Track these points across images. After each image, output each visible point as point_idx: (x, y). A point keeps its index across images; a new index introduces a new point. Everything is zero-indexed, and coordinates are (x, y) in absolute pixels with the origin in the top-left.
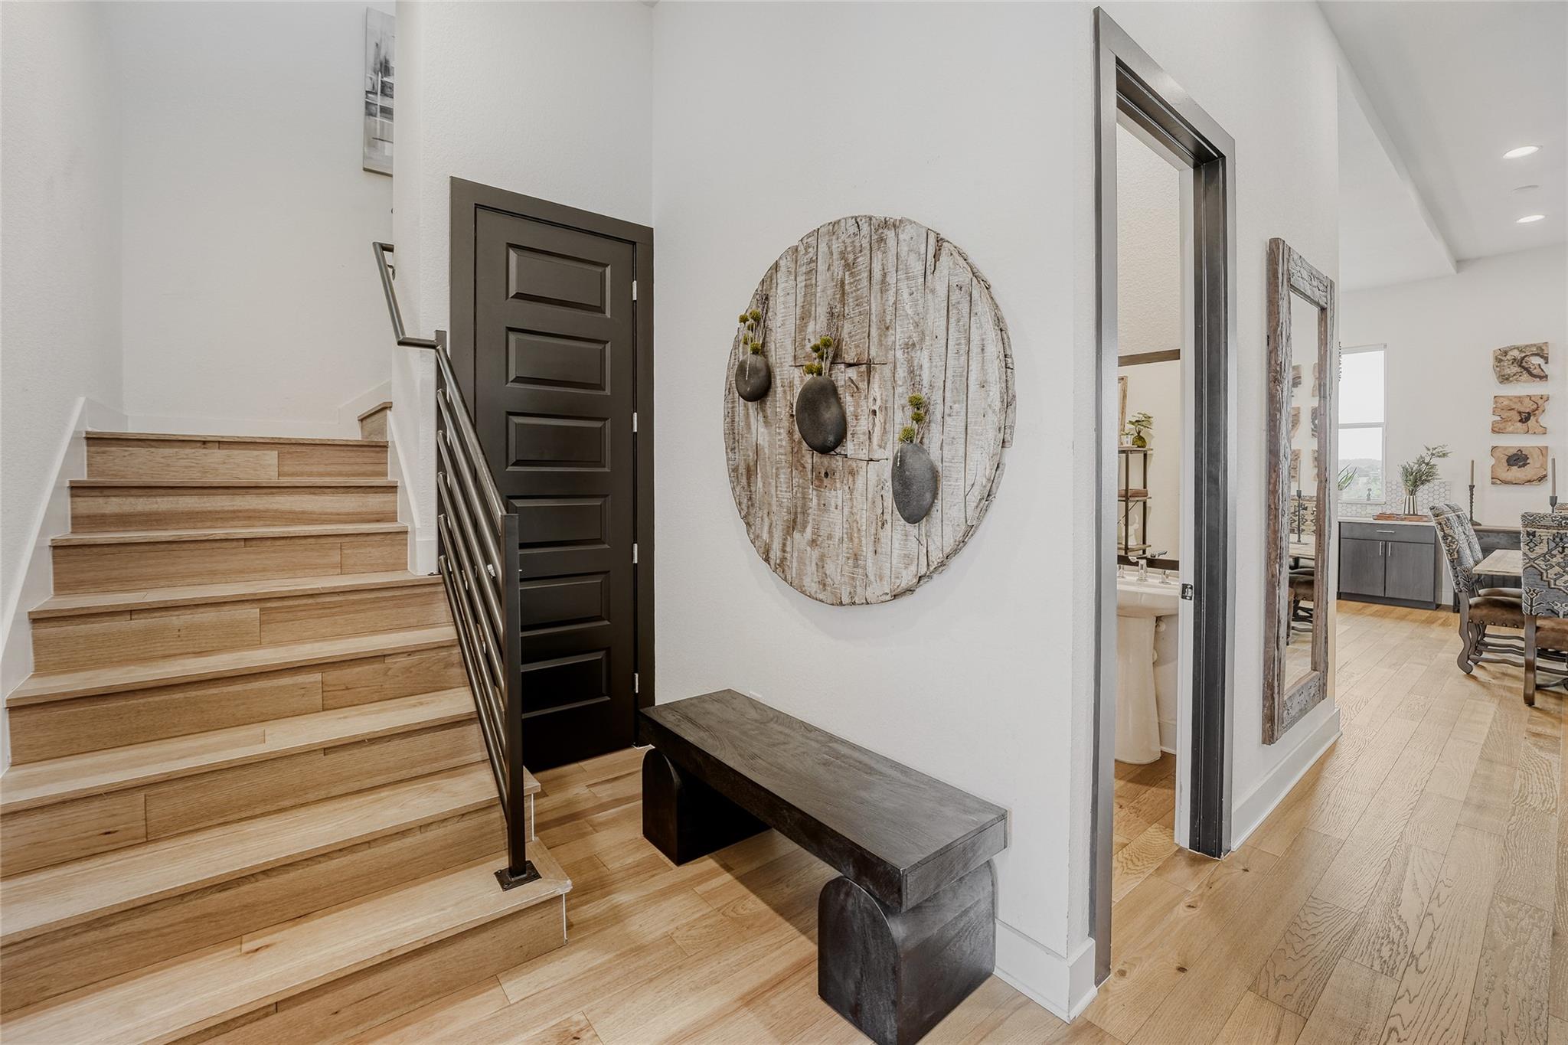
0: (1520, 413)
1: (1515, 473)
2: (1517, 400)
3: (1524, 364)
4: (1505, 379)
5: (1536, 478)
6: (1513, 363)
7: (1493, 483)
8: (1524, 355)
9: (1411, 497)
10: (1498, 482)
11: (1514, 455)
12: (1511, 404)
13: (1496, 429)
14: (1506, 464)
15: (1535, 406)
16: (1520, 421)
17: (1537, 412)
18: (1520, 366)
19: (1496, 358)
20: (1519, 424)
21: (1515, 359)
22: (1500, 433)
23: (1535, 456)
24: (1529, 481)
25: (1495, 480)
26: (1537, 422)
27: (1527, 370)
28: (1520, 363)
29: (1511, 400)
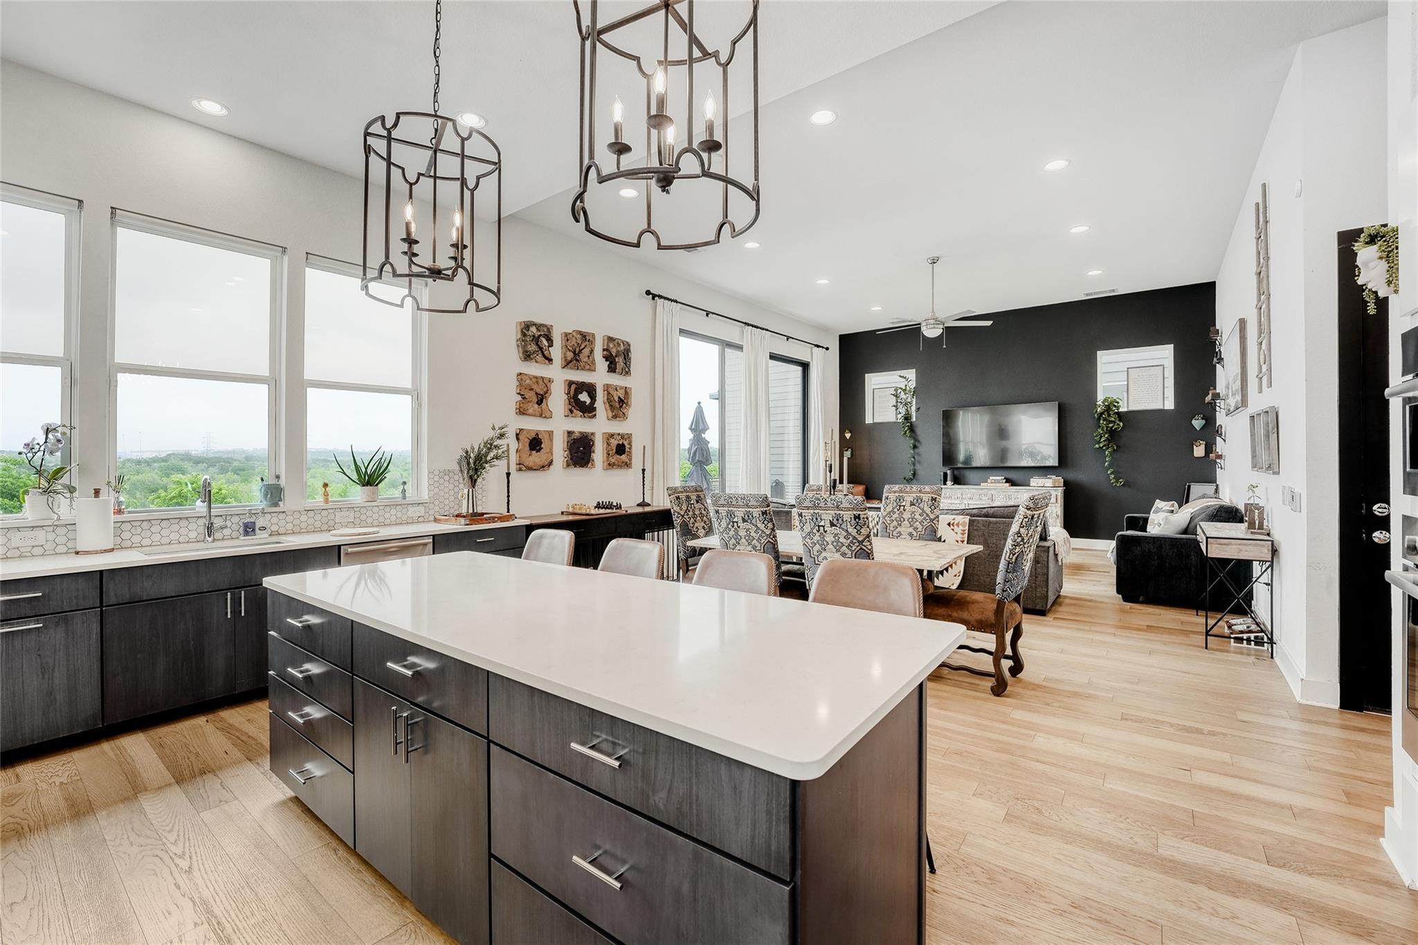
0: (537, 394)
1: (536, 458)
2: (534, 380)
3: (539, 343)
4: (527, 356)
5: (547, 463)
6: (532, 340)
7: (520, 470)
8: (539, 334)
9: (471, 490)
10: (524, 468)
11: (534, 438)
12: (531, 383)
13: (522, 410)
14: (528, 449)
15: (545, 389)
16: (537, 403)
17: (547, 395)
18: (537, 345)
19: (522, 331)
20: (536, 406)
21: (534, 336)
22: (524, 414)
23: (546, 440)
24: (543, 467)
25: (522, 467)
26: (547, 405)
27: (541, 349)
28: (536, 340)
29: (531, 379)
